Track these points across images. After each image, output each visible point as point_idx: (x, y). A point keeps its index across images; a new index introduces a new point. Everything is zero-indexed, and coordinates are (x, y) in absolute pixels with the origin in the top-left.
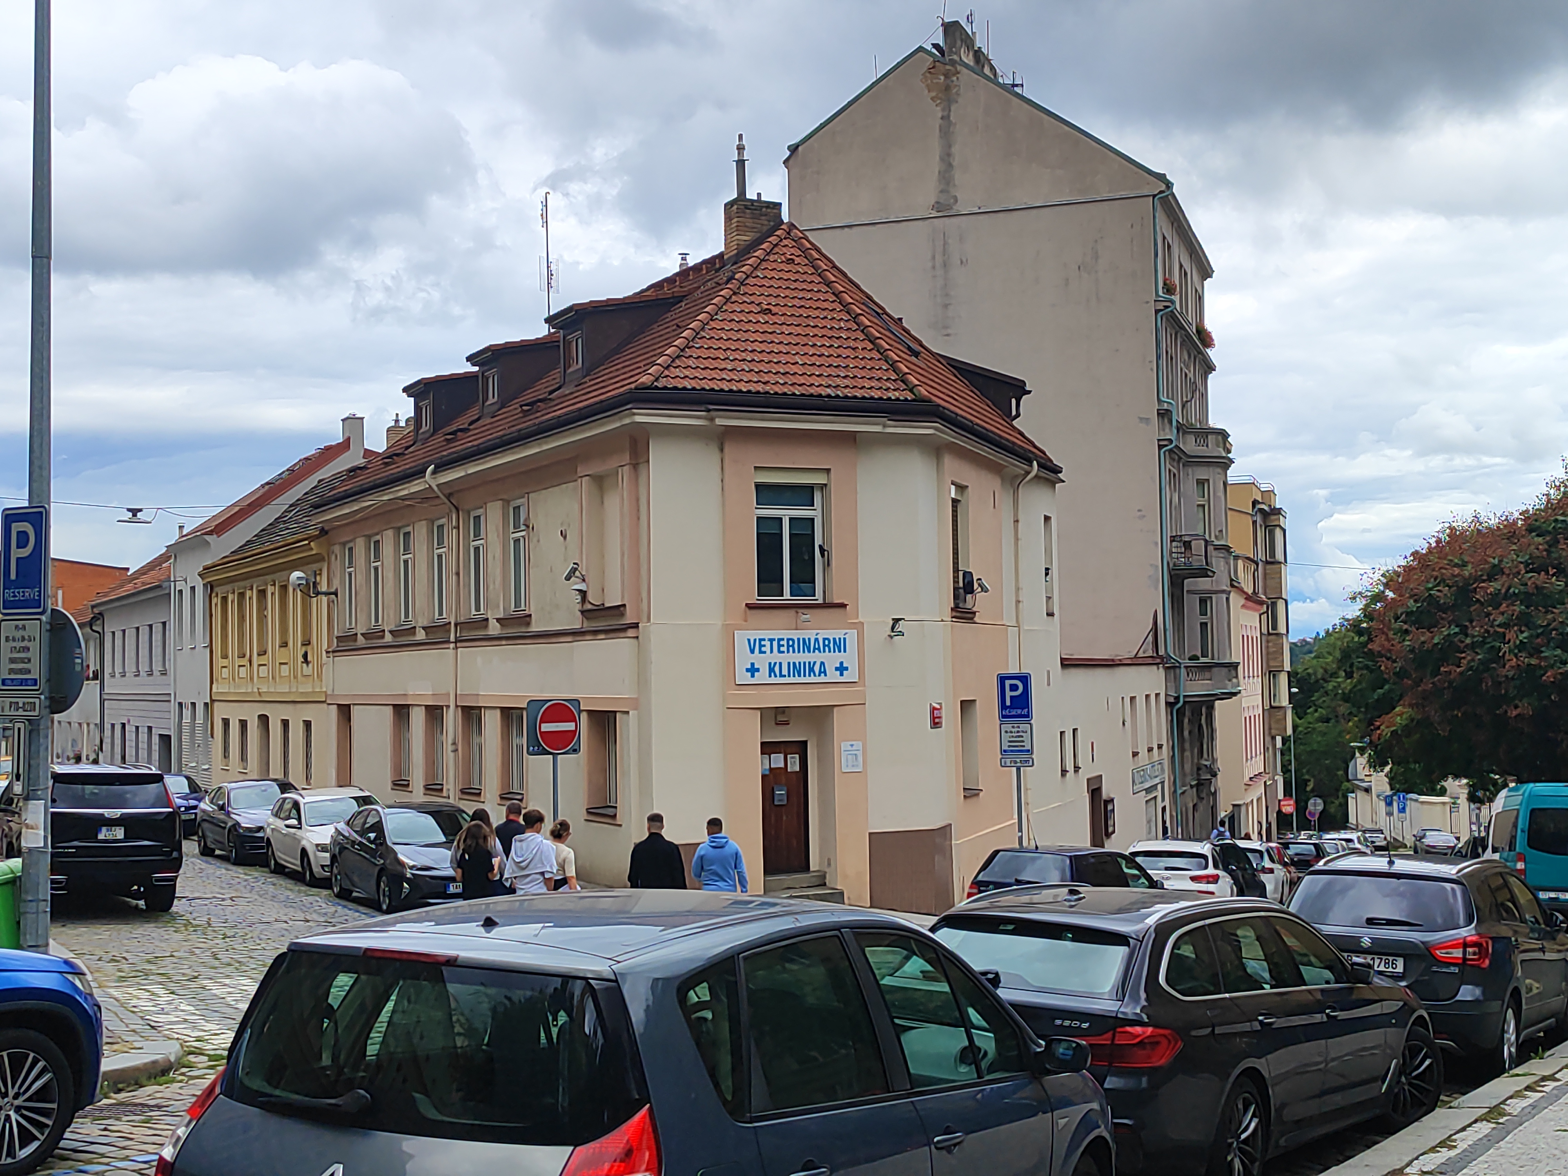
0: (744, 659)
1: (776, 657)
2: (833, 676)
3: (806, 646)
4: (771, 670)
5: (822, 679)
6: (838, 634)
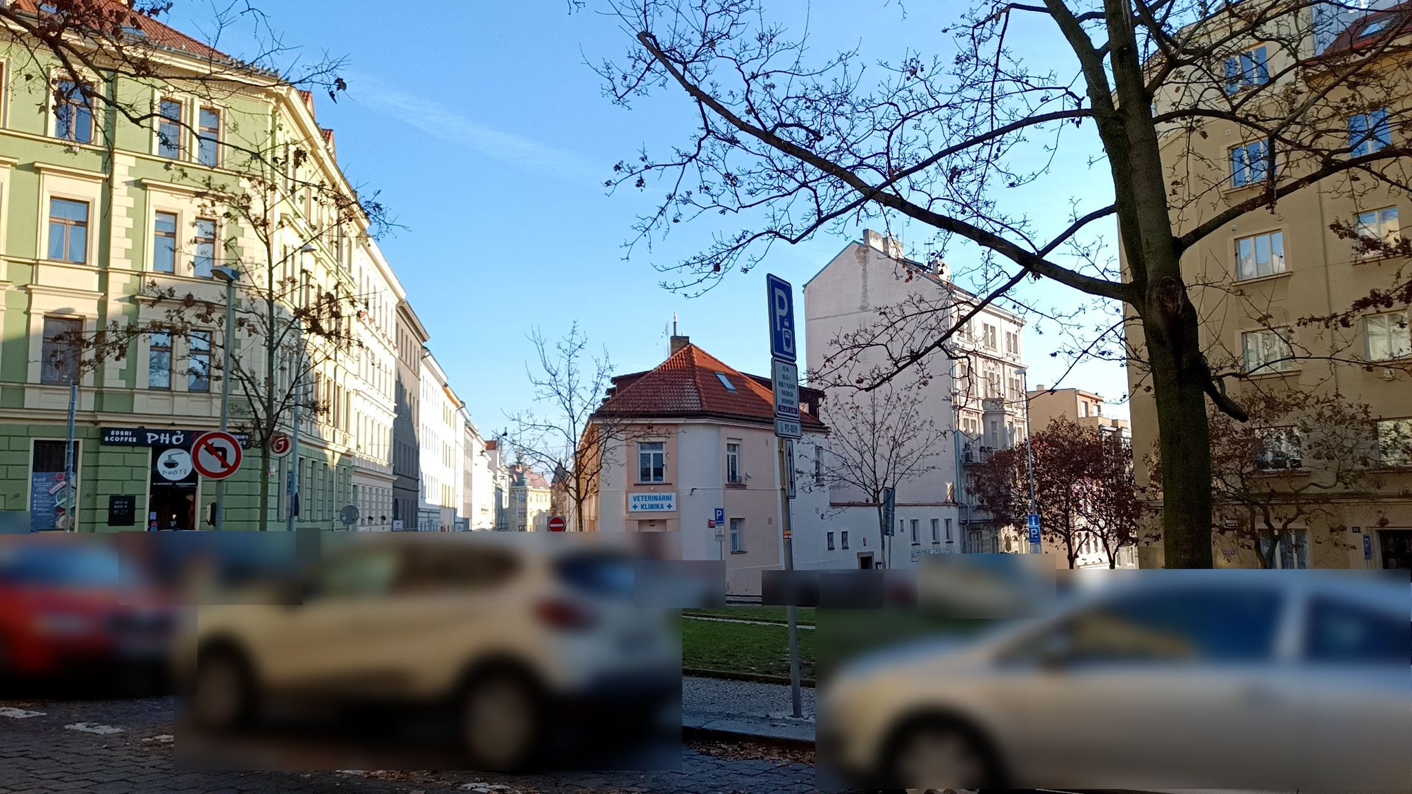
0: (632, 503)
1: (644, 502)
2: (666, 509)
3: (656, 498)
4: (642, 507)
5: (662, 510)
6: (668, 494)
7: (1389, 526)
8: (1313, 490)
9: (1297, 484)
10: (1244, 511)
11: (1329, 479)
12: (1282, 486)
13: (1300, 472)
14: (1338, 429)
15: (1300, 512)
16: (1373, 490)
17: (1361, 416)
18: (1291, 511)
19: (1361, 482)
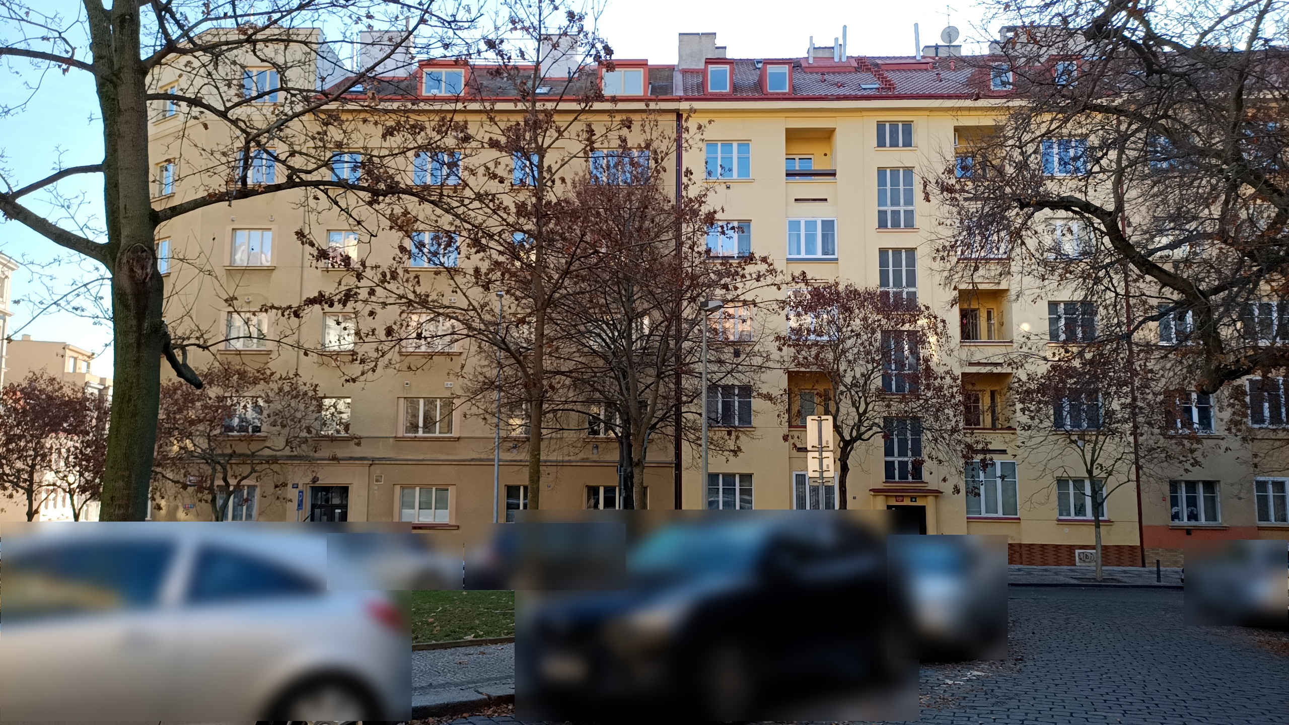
7: (320, 483)
8: (267, 452)
9: (254, 447)
10: (207, 469)
11: (280, 443)
12: (242, 448)
13: (258, 436)
14: (293, 403)
15: (253, 471)
16: (312, 454)
17: (311, 393)
18: (246, 469)
19: (304, 446)
